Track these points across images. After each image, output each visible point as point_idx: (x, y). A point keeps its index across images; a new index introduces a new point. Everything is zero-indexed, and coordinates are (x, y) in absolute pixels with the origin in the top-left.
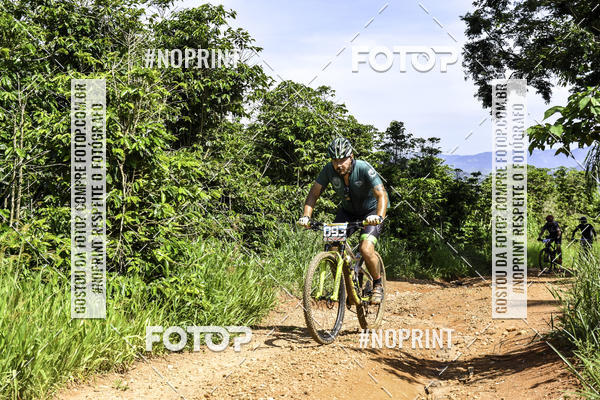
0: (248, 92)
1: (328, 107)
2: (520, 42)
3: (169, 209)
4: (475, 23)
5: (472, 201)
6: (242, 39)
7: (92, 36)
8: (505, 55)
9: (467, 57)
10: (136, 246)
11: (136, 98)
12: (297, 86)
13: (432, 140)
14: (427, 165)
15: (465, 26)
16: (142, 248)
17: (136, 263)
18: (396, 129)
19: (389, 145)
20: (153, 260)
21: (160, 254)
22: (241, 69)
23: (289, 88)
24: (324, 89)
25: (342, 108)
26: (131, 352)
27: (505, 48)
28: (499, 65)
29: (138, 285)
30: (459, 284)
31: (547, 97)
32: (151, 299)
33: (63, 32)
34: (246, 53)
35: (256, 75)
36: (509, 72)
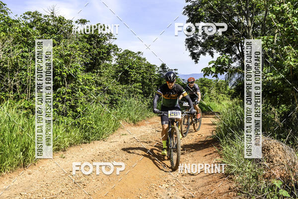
0: (112, 54)
1: (140, 59)
2: (203, 38)
3: (82, 94)
6: (110, 35)
8: (199, 42)
9: (187, 43)
10: (71, 107)
11: (70, 55)
12: (130, 52)
13: (175, 70)
16: (73, 108)
17: (70, 113)
18: (163, 66)
19: (161, 71)
20: (76, 112)
21: (79, 109)
22: (110, 46)
23: (128, 52)
24: (139, 53)
25: (144, 59)
26: (67, 144)
27: (199, 40)
28: (197, 46)
29: (71, 120)
31: (212, 56)
32: (75, 125)
34: (112, 40)
35: (115, 48)
36: (200, 48)
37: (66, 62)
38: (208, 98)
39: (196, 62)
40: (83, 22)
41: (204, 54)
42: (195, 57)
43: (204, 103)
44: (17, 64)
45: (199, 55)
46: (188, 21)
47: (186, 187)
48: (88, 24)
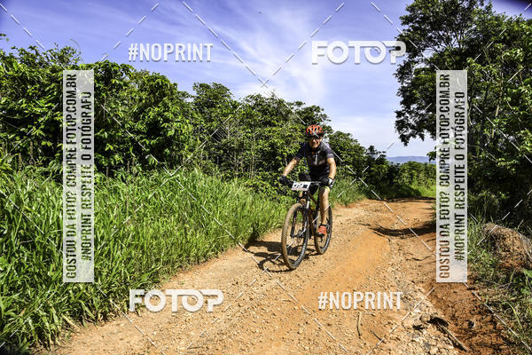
1: (352, 140)
4: (399, 114)
5: (396, 173)
6: (325, 116)
7: (276, 115)
8: (409, 125)
9: (396, 125)
14: (382, 160)
15: (396, 115)
18: (371, 148)
19: (368, 153)
22: (324, 127)
23: (339, 134)
24: (349, 134)
25: (356, 141)
30: (393, 201)
31: (423, 139)
33: (266, 114)
34: (326, 122)
35: (329, 129)
36: (410, 131)
37: (288, 143)
38: (416, 182)
39: (406, 144)
40: (299, 104)
41: (414, 137)
42: (404, 139)
43: (413, 187)
44: (242, 144)
45: (408, 137)
46: (402, 103)
47: (414, 272)
48: (304, 106)
